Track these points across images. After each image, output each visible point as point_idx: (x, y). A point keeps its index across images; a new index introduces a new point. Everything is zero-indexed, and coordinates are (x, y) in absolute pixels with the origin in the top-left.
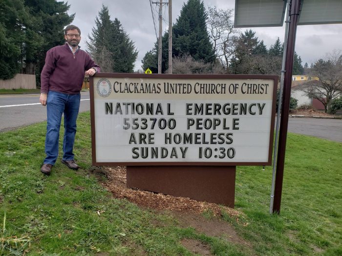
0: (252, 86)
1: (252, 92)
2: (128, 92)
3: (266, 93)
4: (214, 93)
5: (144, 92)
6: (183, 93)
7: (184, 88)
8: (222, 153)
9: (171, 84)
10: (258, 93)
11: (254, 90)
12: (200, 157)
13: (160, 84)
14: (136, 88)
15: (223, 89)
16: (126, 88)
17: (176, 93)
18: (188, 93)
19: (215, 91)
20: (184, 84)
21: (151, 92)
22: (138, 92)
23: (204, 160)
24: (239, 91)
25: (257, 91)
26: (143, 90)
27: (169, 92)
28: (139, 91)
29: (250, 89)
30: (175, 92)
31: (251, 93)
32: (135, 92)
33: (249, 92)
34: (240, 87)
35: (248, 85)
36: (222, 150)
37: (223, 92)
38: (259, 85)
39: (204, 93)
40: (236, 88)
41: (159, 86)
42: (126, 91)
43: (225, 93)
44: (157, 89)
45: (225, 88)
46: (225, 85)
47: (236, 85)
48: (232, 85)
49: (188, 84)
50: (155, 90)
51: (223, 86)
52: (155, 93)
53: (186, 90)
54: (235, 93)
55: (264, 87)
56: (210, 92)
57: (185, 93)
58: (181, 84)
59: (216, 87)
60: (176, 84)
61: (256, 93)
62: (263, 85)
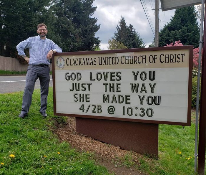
0: (170, 56)
1: (169, 61)
3: (183, 62)
4: (137, 63)
5: (85, 65)
6: (112, 64)
7: (113, 60)
8: (142, 112)
9: (103, 58)
10: (175, 62)
11: (171, 59)
12: (124, 114)
13: (96, 58)
14: (80, 62)
15: (144, 60)
16: (74, 62)
17: (107, 64)
18: (116, 64)
19: (137, 61)
20: (113, 58)
21: (90, 64)
22: (81, 65)
23: (127, 117)
24: (157, 60)
25: (174, 60)
26: (84, 63)
27: (102, 64)
28: (82, 64)
29: (167, 59)
32: (79, 65)
33: (167, 61)
34: (158, 57)
35: (166, 55)
36: (142, 110)
37: (144, 62)
38: (175, 55)
39: (128, 63)
40: (155, 58)
42: (74, 64)
43: (145, 63)
45: (145, 59)
46: (145, 56)
47: (155, 56)
48: (151, 56)
49: (116, 57)
50: (92, 63)
51: (144, 57)
52: (93, 65)
53: (114, 62)
54: (155, 62)
55: (181, 57)
56: (133, 63)
57: (114, 64)
58: (111, 58)
59: (138, 59)
60: (107, 58)
61: (173, 62)
62: (180, 55)
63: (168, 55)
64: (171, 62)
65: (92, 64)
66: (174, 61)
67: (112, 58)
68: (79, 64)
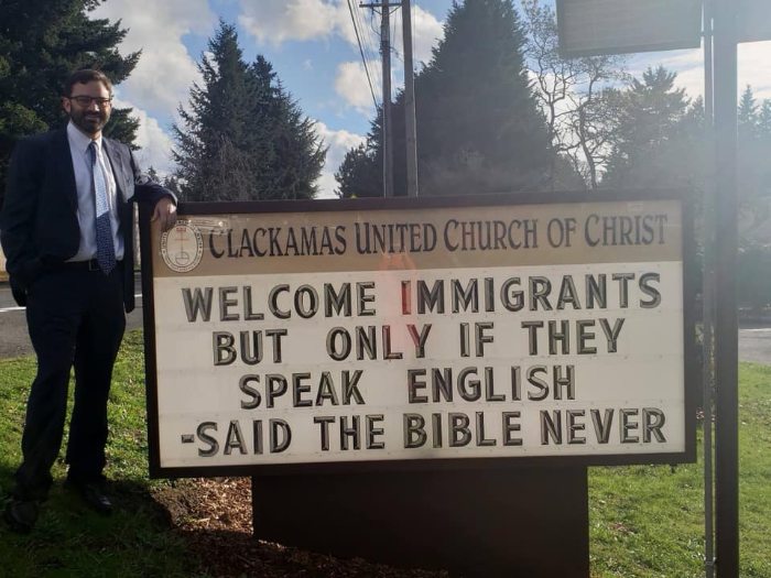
0: (618, 222)
1: (618, 241)
2: (251, 255)
3: (661, 242)
4: (504, 247)
5: (297, 254)
6: (413, 250)
7: (412, 235)
9: (375, 227)
10: (638, 243)
11: (622, 235)
13: (343, 229)
14: (274, 241)
15: (531, 235)
16: (245, 244)
17: (392, 251)
18: (426, 250)
19: (506, 241)
20: (412, 226)
21: (319, 251)
22: (280, 254)
24: (577, 237)
25: (633, 236)
26: (295, 246)
27: (372, 249)
28: (284, 253)
29: (610, 232)
30: (387, 247)
31: (614, 243)
32: (272, 254)
33: (610, 240)
34: (580, 227)
35: (605, 219)
37: (531, 243)
38: (637, 218)
39: (473, 248)
40: (568, 229)
41: (340, 232)
42: (246, 252)
43: (535, 246)
44: (336, 244)
45: (534, 231)
46: (535, 221)
47: (567, 220)
49: (426, 226)
50: (330, 245)
51: (530, 227)
52: (331, 252)
53: (419, 242)
55: (654, 225)
56: (493, 245)
57: (419, 250)
58: (406, 226)
59: (507, 231)
60: (391, 226)
61: (630, 242)
62: (651, 218)
63: (614, 219)
64: (622, 243)
65: (326, 250)
66: (634, 240)
67: (409, 228)
68: (269, 252)
